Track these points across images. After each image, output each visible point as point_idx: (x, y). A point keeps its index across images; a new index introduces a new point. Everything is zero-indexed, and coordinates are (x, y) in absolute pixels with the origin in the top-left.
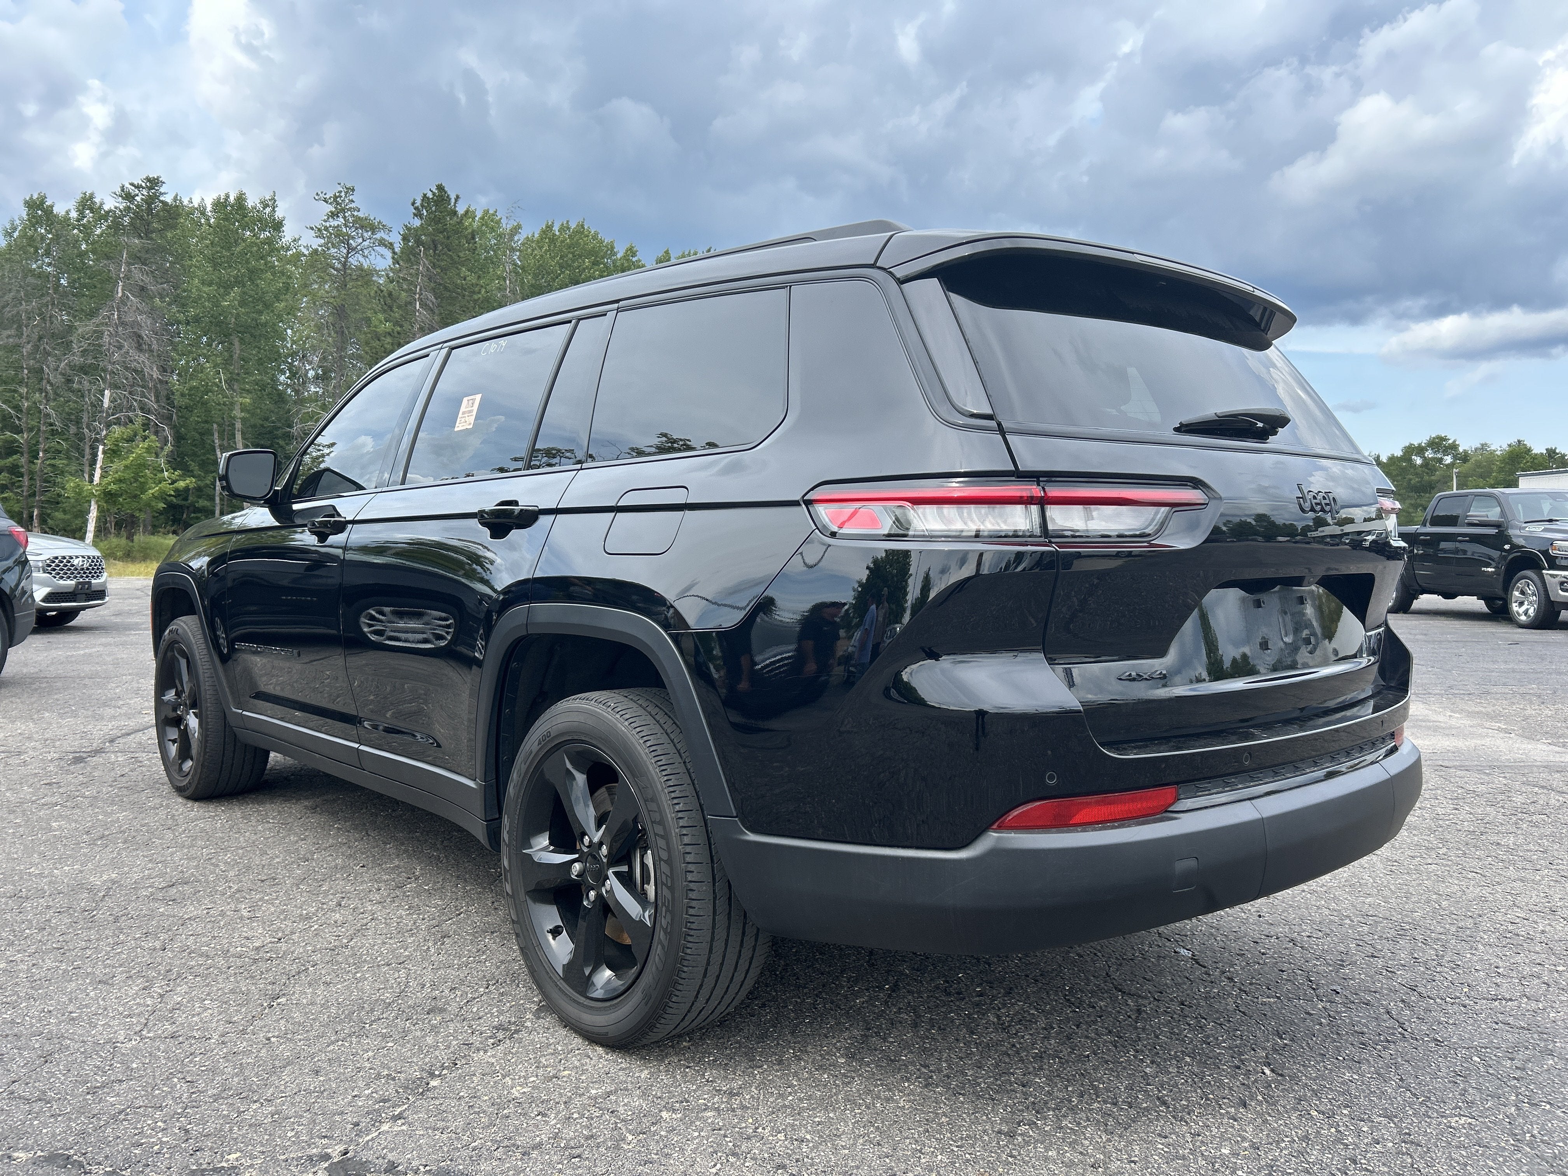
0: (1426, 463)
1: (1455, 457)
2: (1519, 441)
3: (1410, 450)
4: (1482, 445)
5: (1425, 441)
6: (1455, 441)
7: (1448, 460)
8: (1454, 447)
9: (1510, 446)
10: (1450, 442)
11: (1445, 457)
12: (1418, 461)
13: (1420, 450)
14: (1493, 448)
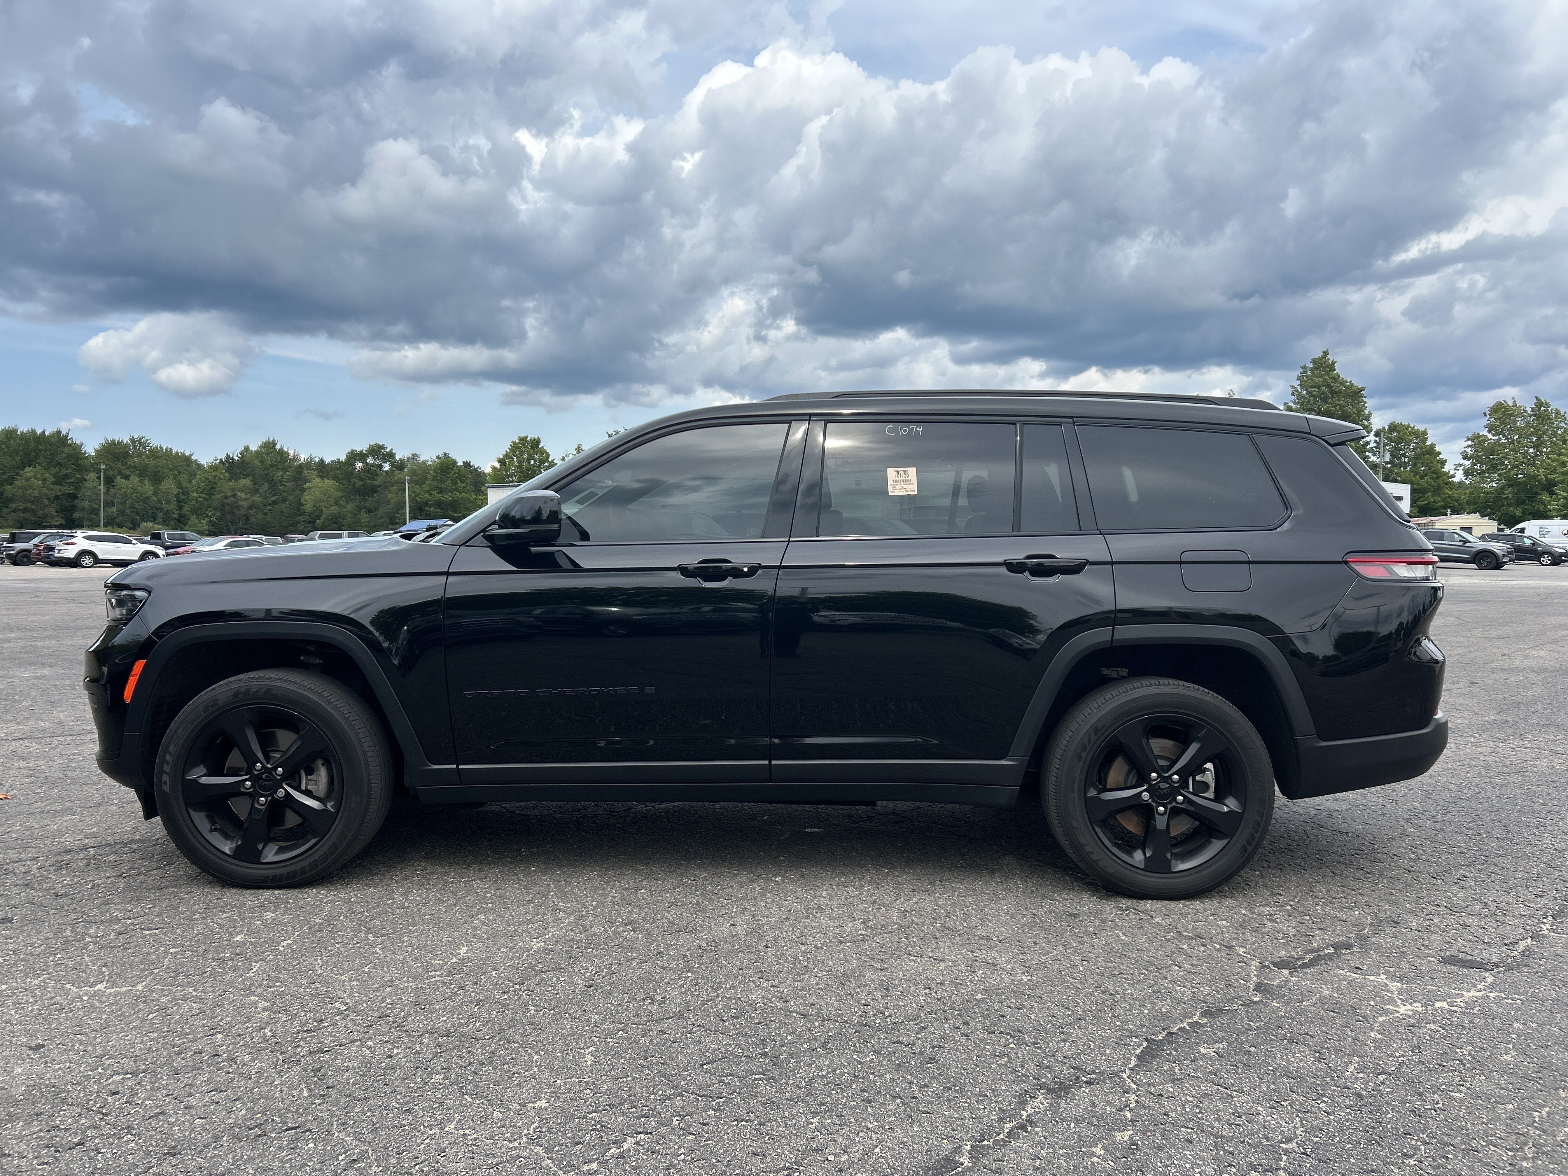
0: (368, 469)
1: (392, 465)
2: (445, 454)
3: (354, 456)
4: (413, 455)
5: (365, 449)
6: (391, 450)
7: (387, 467)
8: (391, 455)
9: (438, 457)
10: (388, 450)
11: (385, 465)
12: (359, 465)
13: (362, 456)
14: (422, 459)
